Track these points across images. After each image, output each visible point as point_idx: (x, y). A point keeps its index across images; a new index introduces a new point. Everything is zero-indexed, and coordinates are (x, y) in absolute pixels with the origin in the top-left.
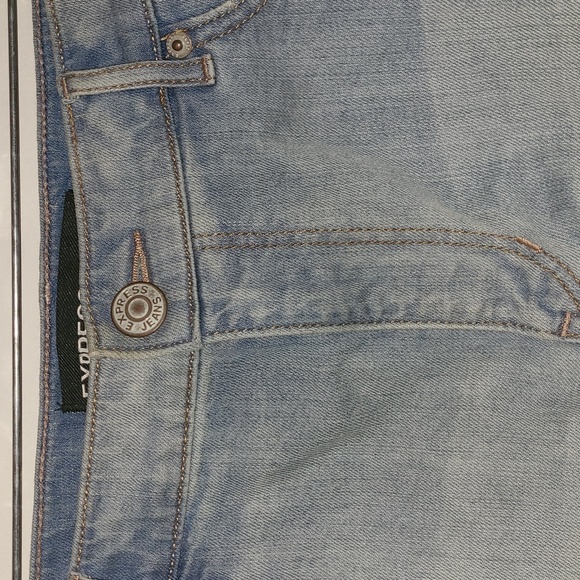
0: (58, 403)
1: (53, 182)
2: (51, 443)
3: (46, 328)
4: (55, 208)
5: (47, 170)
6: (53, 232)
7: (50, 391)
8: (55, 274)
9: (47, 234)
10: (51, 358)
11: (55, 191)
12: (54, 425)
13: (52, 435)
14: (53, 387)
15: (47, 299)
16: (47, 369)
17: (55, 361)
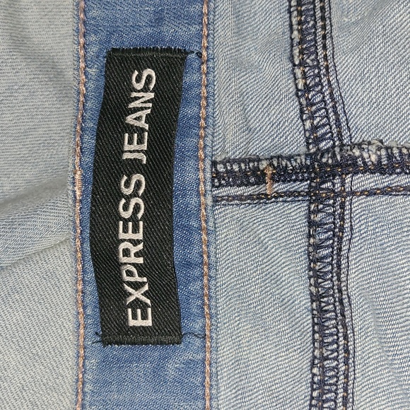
0: (96, 333)
1: (93, 38)
2: (88, 387)
3: (75, 231)
4: (93, 71)
5: (84, 22)
6: (89, 105)
7: (86, 317)
8: (89, 159)
9: (81, 106)
10: (84, 271)
11: (94, 49)
12: (92, 362)
13: (89, 376)
14: (89, 312)
15: (78, 193)
16: (80, 288)
17: (91, 276)
